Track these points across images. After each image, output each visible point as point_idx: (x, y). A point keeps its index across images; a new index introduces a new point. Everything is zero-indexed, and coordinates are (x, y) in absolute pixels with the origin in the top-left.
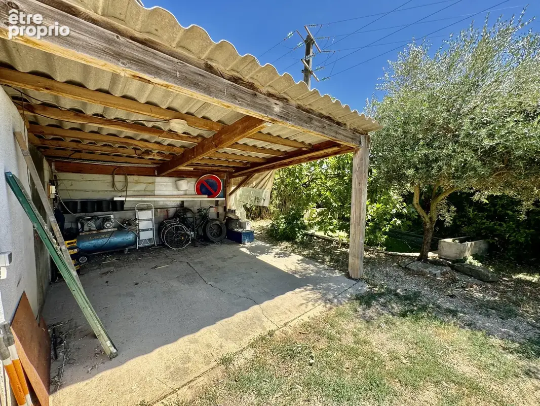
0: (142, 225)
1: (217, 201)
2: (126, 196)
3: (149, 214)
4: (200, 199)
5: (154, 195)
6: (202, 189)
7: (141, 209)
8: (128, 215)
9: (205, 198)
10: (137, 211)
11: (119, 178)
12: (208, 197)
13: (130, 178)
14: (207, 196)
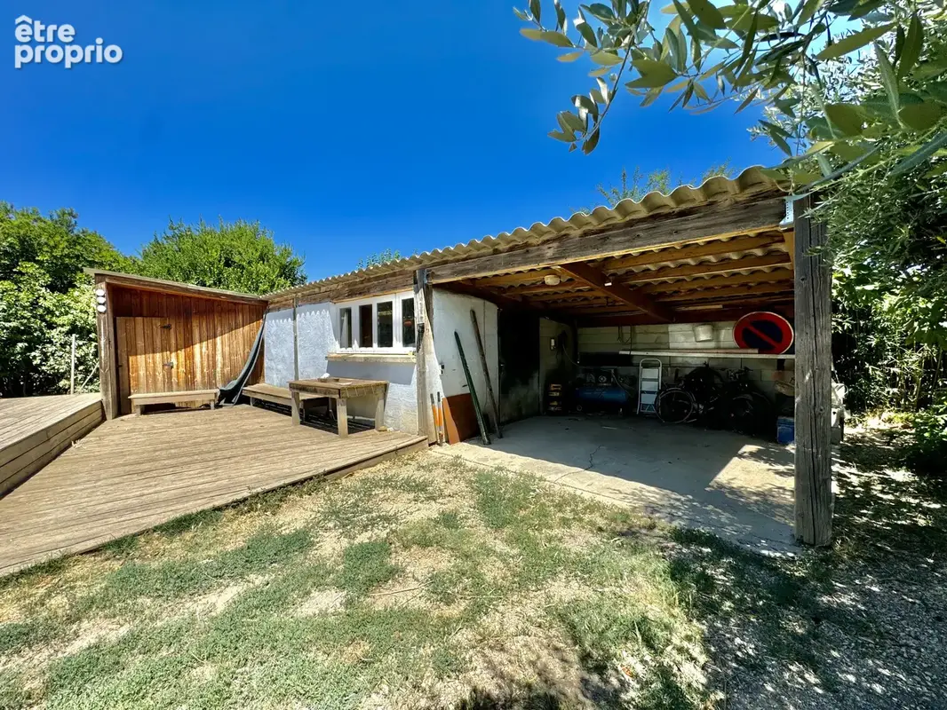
0: (646, 386)
1: (781, 361)
2: (631, 350)
3: (654, 373)
4: (742, 356)
5: (669, 349)
6: (745, 338)
7: (646, 366)
8: (631, 371)
9: (753, 354)
10: (641, 367)
11: (626, 329)
12: (759, 353)
13: (639, 328)
14: (757, 351)
